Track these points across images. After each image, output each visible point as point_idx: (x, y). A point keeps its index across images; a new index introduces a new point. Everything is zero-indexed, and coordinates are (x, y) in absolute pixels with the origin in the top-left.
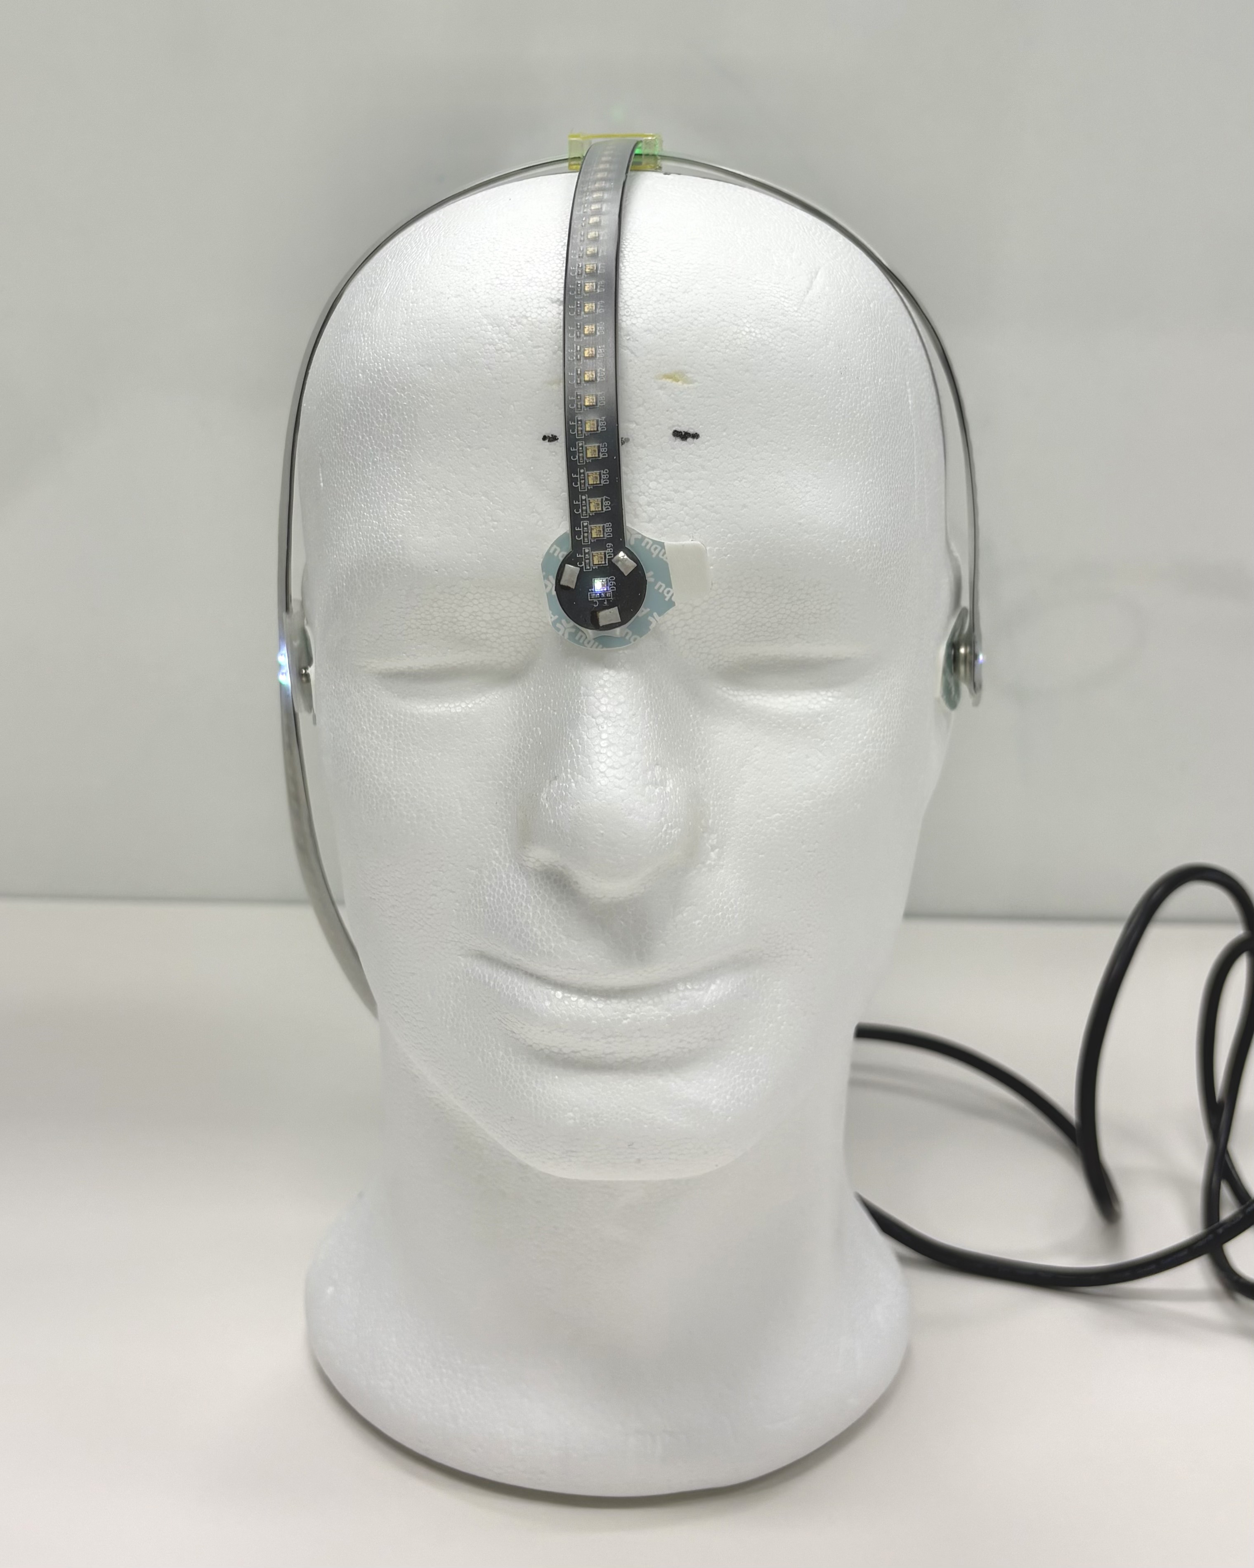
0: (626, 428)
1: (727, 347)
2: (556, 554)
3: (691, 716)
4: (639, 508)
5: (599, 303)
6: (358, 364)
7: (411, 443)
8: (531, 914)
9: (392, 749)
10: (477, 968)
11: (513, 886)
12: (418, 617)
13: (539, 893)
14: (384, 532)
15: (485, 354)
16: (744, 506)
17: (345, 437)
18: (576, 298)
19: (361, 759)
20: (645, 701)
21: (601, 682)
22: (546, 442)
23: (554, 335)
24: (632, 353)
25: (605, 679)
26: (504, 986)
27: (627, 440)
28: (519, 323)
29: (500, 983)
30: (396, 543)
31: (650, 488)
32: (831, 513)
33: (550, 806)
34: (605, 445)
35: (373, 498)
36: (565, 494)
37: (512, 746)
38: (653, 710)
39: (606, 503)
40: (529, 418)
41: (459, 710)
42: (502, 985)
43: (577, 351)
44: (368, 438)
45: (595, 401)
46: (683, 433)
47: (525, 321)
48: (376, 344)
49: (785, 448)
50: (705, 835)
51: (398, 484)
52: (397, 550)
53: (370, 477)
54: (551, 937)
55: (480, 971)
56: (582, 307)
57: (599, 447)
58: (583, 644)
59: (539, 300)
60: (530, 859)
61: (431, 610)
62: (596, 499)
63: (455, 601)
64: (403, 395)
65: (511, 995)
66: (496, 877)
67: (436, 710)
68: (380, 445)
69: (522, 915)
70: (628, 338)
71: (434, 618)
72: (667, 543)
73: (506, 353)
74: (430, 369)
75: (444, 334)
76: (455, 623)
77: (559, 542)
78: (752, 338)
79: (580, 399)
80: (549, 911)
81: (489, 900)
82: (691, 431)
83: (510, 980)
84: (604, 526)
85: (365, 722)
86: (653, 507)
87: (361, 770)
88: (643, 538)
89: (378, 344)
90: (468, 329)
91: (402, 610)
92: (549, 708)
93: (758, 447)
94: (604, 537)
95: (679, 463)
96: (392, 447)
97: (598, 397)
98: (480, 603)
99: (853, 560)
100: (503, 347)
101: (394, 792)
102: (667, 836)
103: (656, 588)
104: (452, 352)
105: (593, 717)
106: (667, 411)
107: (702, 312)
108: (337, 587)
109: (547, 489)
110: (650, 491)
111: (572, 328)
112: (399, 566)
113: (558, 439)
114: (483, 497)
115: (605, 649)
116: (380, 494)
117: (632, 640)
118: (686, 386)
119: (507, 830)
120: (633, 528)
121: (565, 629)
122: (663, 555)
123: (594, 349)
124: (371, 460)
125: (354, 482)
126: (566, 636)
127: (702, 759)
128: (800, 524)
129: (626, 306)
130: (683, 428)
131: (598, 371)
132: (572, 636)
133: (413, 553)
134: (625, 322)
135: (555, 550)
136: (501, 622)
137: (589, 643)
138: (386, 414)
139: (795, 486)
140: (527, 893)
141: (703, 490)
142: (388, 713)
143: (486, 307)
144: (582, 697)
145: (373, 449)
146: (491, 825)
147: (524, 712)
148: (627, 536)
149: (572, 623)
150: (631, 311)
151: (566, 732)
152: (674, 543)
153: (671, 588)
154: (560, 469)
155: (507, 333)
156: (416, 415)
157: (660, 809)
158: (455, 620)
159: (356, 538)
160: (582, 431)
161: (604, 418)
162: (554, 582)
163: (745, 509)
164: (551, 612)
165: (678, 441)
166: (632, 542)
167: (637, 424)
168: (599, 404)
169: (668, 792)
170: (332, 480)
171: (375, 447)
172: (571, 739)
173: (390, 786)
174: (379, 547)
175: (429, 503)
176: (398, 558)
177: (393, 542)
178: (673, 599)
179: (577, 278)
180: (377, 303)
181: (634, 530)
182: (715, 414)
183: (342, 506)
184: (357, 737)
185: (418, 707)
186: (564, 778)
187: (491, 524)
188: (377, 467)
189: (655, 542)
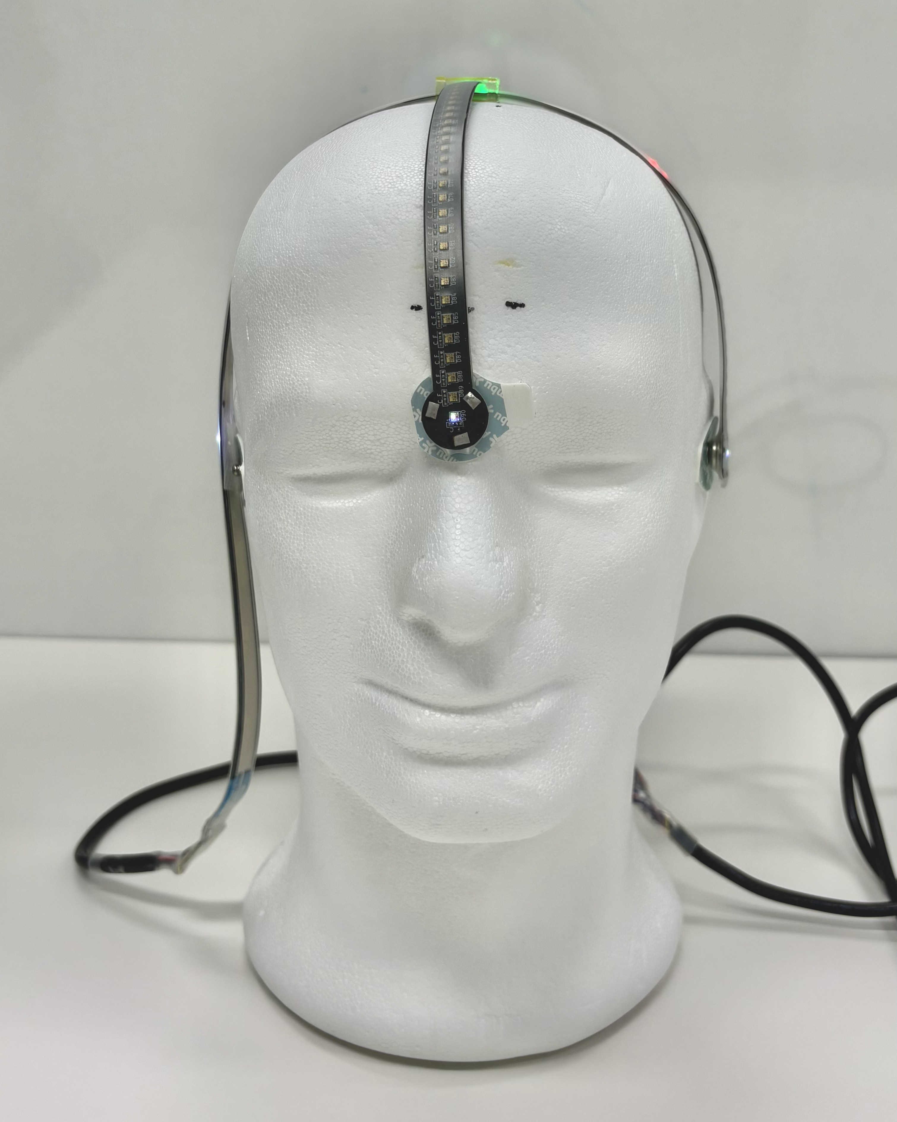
0: (472, 300)
1: (544, 240)
2: (421, 393)
3: (521, 507)
4: (482, 359)
5: (449, 209)
6: (274, 251)
7: (314, 311)
8: (406, 654)
9: (302, 534)
10: (367, 692)
11: (392, 633)
12: (321, 438)
13: (411, 639)
14: (295, 376)
15: (368, 246)
16: (558, 356)
17: (265, 305)
18: (432, 205)
19: (279, 540)
20: (488, 500)
21: (456, 486)
22: (414, 311)
23: (418, 232)
24: (476, 245)
25: (459, 484)
26: (387, 706)
27: (473, 309)
28: (393, 223)
29: (384, 704)
30: (304, 384)
31: (490, 344)
32: (620, 360)
33: (419, 577)
34: (456, 314)
35: (287, 351)
36: (428, 349)
37: (391, 531)
38: (494, 505)
39: (458, 357)
40: (401, 293)
41: (351, 505)
42: (385, 705)
43: (434, 245)
44: (282, 306)
45: (448, 282)
46: (513, 304)
47: (397, 222)
48: (287, 237)
49: (587, 313)
50: (532, 594)
51: (304, 340)
52: (304, 390)
53: (284, 335)
54: (420, 672)
55: (369, 694)
56: (437, 212)
57: (452, 316)
58: (442, 458)
59: (407, 206)
60: (405, 615)
61: (330, 433)
62: (450, 354)
63: (348, 427)
64: (307, 275)
65: (391, 713)
66: (380, 627)
67: (335, 505)
68: (291, 312)
69: (399, 655)
70: (473, 234)
71: (332, 439)
72: (502, 384)
73: (383, 245)
74: (328, 256)
75: (337, 230)
76: (347, 442)
77: (423, 384)
78: (563, 234)
79: (438, 280)
80: (419, 652)
81: (375, 643)
82: (519, 302)
83: (391, 701)
84: (456, 373)
85: (282, 514)
86: (492, 358)
87: (280, 549)
88: (485, 381)
89: (288, 237)
90: (355, 227)
91: (309, 433)
92: (417, 504)
93: (567, 313)
94: (457, 381)
95: (511, 325)
96: (300, 314)
97: (451, 279)
98: (366, 428)
99: (637, 394)
100: (381, 241)
101: (304, 565)
102: (505, 599)
103: (495, 417)
104: (344, 244)
105: (450, 512)
106: (502, 287)
107: (526, 214)
108: (260, 416)
109: (415, 345)
110: (490, 346)
111: (430, 228)
112: (306, 401)
113: (422, 308)
114: (368, 351)
115: (458, 462)
116: (291, 348)
117: (478, 455)
118: (514, 268)
119: (387, 592)
120: (478, 374)
121: (429, 447)
122: (500, 393)
123: (447, 243)
124: (285, 322)
125: (272, 338)
126: (430, 453)
127: (529, 538)
128: (598, 368)
129: (471, 211)
130: (513, 300)
131: (451, 259)
132: (434, 452)
133: (317, 391)
134: (470, 222)
135: (421, 390)
136: (382, 441)
137: (446, 457)
138: (295, 289)
139: (595, 341)
140: (403, 638)
141: (528, 344)
142: (299, 507)
143: (368, 210)
144: (442, 498)
145: (286, 314)
146: (376, 589)
147: (399, 506)
148: (474, 380)
149: (434, 444)
150: (475, 214)
151: (430, 523)
152: (507, 384)
153: (506, 416)
154: (424, 330)
155: (384, 231)
156: (317, 290)
157: (500, 579)
158: (348, 440)
159: (274, 380)
160: (439, 304)
161: (455, 294)
162: (420, 413)
163: (559, 358)
164: (418, 435)
165: (510, 309)
166: (477, 384)
167: (480, 297)
168: (451, 284)
169: (505, 567)
170: (256, 335)
171: (287, 313)
172: (434, 528)
173: (301, 561)
174: (291, 387)
175: (328, 355)
176: (306, 396)
177: (302, 384)
178: (507, 425)
179: (433, 190)
180: (287, 205)
181: (478, 375)
182: (536, 290)
183: (263, 355)
184: (277, 524)
185: (321, 503)
186: (429, 557)
187: (374, 370)
188: (289, 328)
189: (493, 384)
